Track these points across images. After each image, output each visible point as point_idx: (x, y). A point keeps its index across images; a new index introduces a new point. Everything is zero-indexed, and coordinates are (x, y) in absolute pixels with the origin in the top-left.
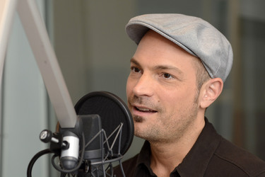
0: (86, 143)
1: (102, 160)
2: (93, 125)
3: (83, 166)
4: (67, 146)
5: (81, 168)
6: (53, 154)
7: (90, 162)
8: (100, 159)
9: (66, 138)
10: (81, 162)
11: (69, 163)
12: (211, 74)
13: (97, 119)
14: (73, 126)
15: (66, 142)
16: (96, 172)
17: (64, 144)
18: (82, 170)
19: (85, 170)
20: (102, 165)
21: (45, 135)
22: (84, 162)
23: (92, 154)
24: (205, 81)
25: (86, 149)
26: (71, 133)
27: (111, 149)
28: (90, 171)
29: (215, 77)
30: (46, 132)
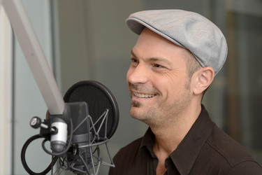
0: (74, 129)
1: (88, 144)
2: (80, 112)
3: (71, 150)
4: (56, 131)
5: (69, 151)
6: (43, 139)
7: (77, 146)
8: (87, 142)
9: (54, 124)
10: (69, 146)
11: (58, 147)
12: (202, 64)
13: (84, 106)
14: (62, 113)
15: (55, 128)
16: (83, 154)
17: (53, 130)
18: (70, 153)
19: (73, 153)
20: (89, 148)
21: (35, 121)
22: (72, 145)
23: (80, 138)
24: (196, 69)
25: (74, 134)
26: (60, 119)
27: (97, 133)
28: (77, 153)
29: (206, 66)
30: (36, 119)
